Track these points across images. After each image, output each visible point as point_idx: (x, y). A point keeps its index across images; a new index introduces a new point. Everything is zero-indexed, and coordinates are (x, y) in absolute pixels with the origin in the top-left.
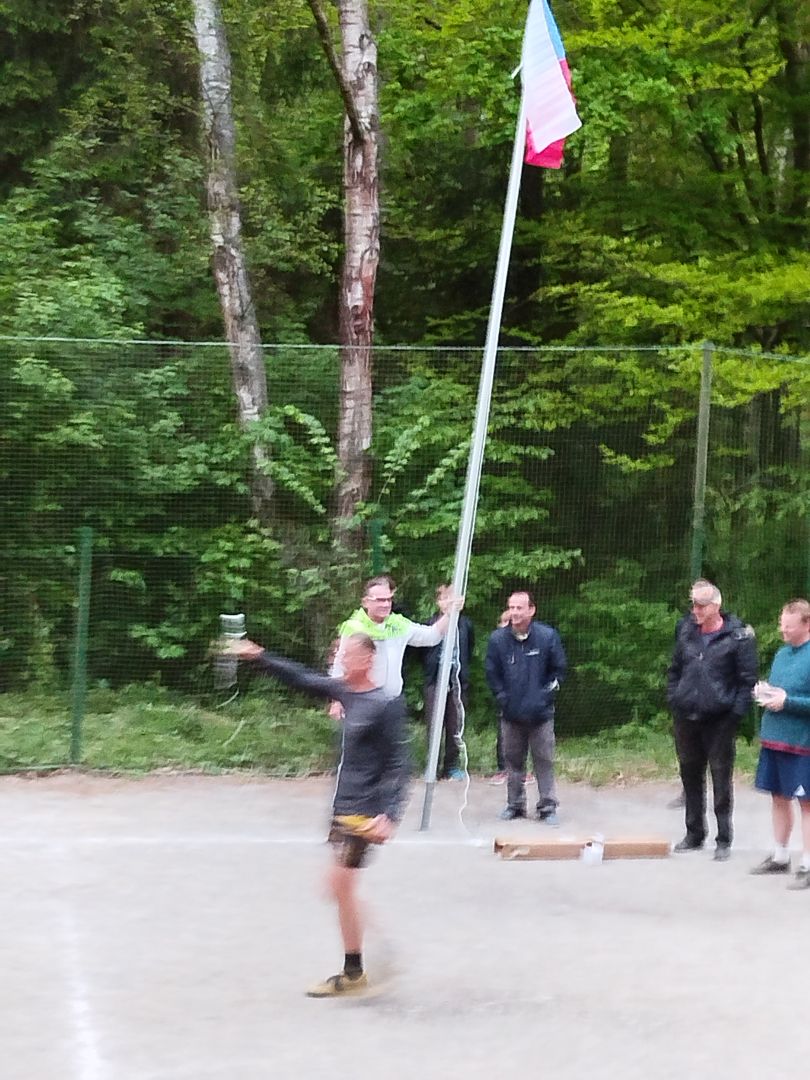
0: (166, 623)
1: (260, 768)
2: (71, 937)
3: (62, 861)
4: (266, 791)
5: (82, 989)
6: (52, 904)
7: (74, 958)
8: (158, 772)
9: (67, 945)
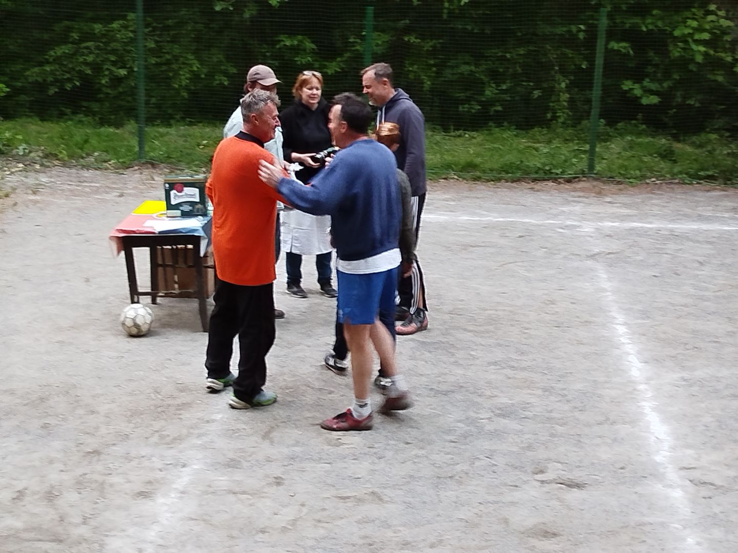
0: (648, 80)
1: (721, 180)
2: (607, 285)
3: (592, 237)
4: (727, 196)
5: (621, 318)
6: (590, 263)
7: (611, 298)
8: (648, 181)
9: (604, 290)
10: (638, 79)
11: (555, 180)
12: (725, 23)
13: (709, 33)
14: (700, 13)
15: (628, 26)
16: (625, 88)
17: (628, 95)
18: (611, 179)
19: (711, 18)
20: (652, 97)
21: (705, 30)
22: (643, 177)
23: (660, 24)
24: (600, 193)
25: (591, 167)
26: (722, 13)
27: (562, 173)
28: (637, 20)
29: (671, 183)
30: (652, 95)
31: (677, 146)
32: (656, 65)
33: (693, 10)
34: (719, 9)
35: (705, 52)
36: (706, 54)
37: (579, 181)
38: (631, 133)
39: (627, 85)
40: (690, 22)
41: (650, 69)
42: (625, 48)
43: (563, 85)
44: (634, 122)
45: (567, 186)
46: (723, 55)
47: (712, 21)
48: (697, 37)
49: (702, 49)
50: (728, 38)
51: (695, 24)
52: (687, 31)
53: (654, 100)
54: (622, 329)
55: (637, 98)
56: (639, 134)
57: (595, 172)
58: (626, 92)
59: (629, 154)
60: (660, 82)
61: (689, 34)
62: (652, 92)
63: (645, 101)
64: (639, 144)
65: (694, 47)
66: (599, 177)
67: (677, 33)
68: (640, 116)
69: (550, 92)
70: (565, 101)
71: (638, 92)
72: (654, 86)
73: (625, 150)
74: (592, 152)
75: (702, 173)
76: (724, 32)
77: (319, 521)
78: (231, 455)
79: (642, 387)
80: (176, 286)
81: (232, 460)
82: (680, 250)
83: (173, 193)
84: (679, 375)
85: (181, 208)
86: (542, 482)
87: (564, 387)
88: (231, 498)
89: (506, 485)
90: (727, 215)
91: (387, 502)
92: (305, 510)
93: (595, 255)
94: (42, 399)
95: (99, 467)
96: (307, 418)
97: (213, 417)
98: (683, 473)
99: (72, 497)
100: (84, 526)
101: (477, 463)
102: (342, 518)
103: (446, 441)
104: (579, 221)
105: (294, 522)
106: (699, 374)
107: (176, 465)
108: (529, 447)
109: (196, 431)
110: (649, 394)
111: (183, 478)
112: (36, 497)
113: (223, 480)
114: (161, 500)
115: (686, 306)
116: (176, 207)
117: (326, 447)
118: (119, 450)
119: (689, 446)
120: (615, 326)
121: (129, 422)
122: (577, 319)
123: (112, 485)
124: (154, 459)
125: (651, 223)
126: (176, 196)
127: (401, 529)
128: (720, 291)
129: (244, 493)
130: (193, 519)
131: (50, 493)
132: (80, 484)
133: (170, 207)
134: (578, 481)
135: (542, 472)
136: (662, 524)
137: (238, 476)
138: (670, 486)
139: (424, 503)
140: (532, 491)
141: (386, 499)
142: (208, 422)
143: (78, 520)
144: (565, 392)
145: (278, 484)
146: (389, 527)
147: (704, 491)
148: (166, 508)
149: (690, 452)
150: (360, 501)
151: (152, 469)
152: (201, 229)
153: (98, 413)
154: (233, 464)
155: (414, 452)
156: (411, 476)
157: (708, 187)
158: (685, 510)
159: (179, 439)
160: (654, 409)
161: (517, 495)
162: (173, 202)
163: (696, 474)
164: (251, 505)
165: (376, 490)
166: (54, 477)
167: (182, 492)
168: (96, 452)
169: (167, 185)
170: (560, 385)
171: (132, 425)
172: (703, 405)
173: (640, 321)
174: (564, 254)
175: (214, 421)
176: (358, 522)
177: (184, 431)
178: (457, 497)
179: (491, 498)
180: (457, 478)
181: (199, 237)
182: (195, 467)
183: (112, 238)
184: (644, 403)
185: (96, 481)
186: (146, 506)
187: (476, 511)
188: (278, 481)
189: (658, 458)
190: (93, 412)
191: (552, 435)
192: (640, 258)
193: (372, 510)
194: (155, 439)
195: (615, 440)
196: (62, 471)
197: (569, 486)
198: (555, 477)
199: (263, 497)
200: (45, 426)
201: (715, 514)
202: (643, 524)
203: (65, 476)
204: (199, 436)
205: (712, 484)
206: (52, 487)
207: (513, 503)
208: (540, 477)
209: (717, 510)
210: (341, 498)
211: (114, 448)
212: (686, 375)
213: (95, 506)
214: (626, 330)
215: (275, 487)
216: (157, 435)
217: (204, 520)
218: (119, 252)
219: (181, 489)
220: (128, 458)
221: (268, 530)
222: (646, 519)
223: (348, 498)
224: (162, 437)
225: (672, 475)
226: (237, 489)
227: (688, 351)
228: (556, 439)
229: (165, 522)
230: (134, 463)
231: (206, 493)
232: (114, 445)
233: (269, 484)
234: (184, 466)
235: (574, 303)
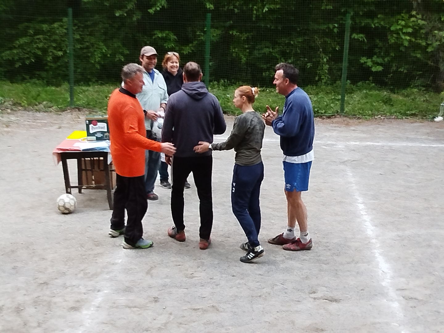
0: (375, 57)
1: (419, 116)
2: (352, 180)
3: (343, 151)
4: (423, 126)
5: (360, 200)
6: (342, 167)
7: (355, 188)
8: (376, 117)
9: (351, 183)
10: (370, 56)
11: (321, 117)
12: (421, 22)
13: (412, 28)
14: (406, 16)
15: (363, 24)
16: (362, 61)
17: (364, 66)
18: (354, 116)
19: (413, 19)
20: (378, 67)
21: (410, 27)
22: (373, 115)
23: (382, 23)
24: (347, 125)
25: (342, 109)
26: (419, 16)
27: (325, 112)
28: (368, 21)
29: (390, 118)
30: (378, 65)
31: (394, 96)
32: (381, 48)
33: (402, 15)
34: (418, 14)
35: (409, 39)
36: (410, 41)
37: (335, 117)
38: (366, 89)
39: (363, 60)
40: (400, 22)
41: (377, 50)
42: (362, 37)
43: (325, 60)
44: (367, 82)
45: (328, 120)
46: (420, 41)
47: (413, 21)
48: (404, 31)
49: (408, 38)
50: (422, 31)
51: (403, 23)
52: (399, 27)
53: (380, 68)
54: (361, 206)
55: (369, 68)
56: (370, 89)
57: (345, 112)
58: (362, 64)
59: (365, 101)
60: (383, 58)
61: (400, 29)
62: (378, 64)
63: (374, 69)
64: (371, 95)
65: (403, 37)
66: (347, 115)
67: (392, 28)
68: (371, 78)
69: (317, 65)
70: (326, 70)
71: (370, 63)
72: (379, 60)
73: (362, 98)
74: (343, 100)
75: (408, 112)
76: (421, 28)
77: (181, 324)
78: (127, 284)
79: (374, 241)
80: (93, 182)
81: (128, 287)
82: (396, 158)
83: (91, 126)
84: (396, 234)
85: (96, 135)
86: (315, 298)
87: (327, 241)
88: (128, 310)
89: (293, 301)
90: (423, 137)
91: (221, 312)
92: (172, 317)
93: (344, 162)
94: (13, 251)
95: (48, 292)
96: (173, 262)
97: (116, 261)
98: (399, 292)
99: (31, 310)
100: (38, 328)
101: (276, 288)
102: (194, 322)
103: (256, 274)
104: (335, 141)
105: (165, 324)
106: (407, 233)
107: (93, 291)
108: (307, 278)
109: (107, 270)
110: (378, 245)
111: (99, 299)
112: (10, 311)
113: (122, 299)
114: (85, 312)
115: (399, 192)
116: (93, 134)
117: (185, 279)
118: (60, 281)
119: (402, 276)
120: (357, 204)
121: (66, 265)
122: (335, 200)
123: (55, 303)
124: (80, 287)
125: (378, 142)
126: (92, 128)
127: (230, 328)
128: (419, 183)
129: (135, 307)
130: (104, 323)
131: (18, 308)
132: (36, 303)
133: (89, 134)
134: (336, 298)
135: (314, 292)
136: (387, 323)
137: (132, 297)
138: (392, 300)
139: (244, 312)
140: (308, 304)
141: (221, 310)
142: (113, 264)
143: (35, 324)
144: (328, 244)
145: (156, 301)
146: (223, 327)
147: (412, 303)
148: (88, 317)
149: (403, 280)
150: (205, 311)
151: (80, 293)
152: (108, 148)
153: (46, 259)
154: (128, 290)
155: (238, 281)
156: (236, 296)
157: (412, 121)
158: (400, 315)
159: (96, 275)
160: (380, 254)
161: (300, 307)
162: (91, 132)
163: (407, 293)
164: (139, 314)
165: (214, 304)
166: (20, 298)
167: (98, 307)
168: (46, 283)
169: (87, 122)
170: (325, 240)
171: (67, 267)
172: (410, 252)
173: (371, 201)
174: (327, 161)
175: (116, 264)
176: (204, 324)
177: (99, 270)
178: (264, 308)
179: (284, 309)
180: (263, 296)
181: (107, 153)
182: (105, 292)
183: (54, 153)
184: (376, 251)
185: (45, 301)
186: (76, 316)
187: (275, 316)
188: (156, 300)
189: (384, 284)
190: (44, 259)
191: (320, 270)
192: (372, 163)
193: (212, 316)
194: (81, 275)
195: (358, 273)
196: (25, 295)
197: (330, 300)
198: (322, 295)
199: (147, 310)
200: (14, 268)
201: (418, 317)
202: (375, 323)
203: (27, 298)
204: (108, 273)
205: (415, 299)
206: (19, 304)
207: (297, 312)
208: (313, 295)
209: (419, 314)
210: (194, 309)
211: (56, 281)
212: (400, 233)
213: (45, 316)
214: (364, 207)
215: (154, 304)
216: (82, 272)
217: (112, 324)
218: (58, 162)
219: (97, 305)
220: (65, 286)
221: (149, 329)
222: (377, 320)
223: (199, 309)
224: (85, 274)
225: (392, 293)
226: (131, 305)
227: (401, 219)
228: (322, 273)
229: (87, 325)
230: (68, 290)
231: (112, 307)
232: (56, 279)
233: (151, 302)
234: (99, 291)
235: (333, 191)
